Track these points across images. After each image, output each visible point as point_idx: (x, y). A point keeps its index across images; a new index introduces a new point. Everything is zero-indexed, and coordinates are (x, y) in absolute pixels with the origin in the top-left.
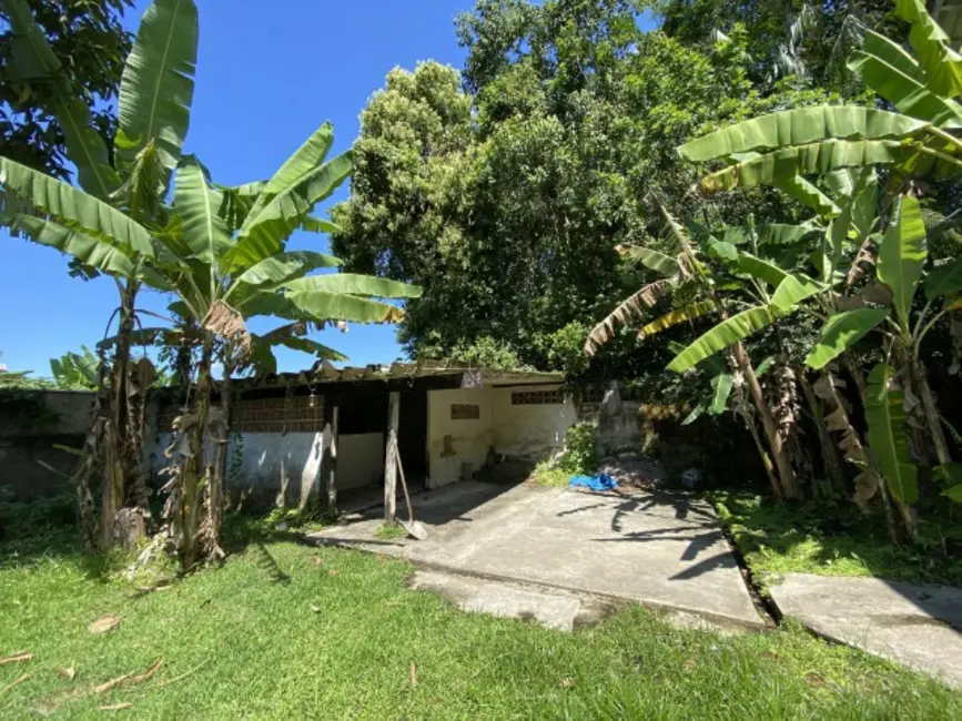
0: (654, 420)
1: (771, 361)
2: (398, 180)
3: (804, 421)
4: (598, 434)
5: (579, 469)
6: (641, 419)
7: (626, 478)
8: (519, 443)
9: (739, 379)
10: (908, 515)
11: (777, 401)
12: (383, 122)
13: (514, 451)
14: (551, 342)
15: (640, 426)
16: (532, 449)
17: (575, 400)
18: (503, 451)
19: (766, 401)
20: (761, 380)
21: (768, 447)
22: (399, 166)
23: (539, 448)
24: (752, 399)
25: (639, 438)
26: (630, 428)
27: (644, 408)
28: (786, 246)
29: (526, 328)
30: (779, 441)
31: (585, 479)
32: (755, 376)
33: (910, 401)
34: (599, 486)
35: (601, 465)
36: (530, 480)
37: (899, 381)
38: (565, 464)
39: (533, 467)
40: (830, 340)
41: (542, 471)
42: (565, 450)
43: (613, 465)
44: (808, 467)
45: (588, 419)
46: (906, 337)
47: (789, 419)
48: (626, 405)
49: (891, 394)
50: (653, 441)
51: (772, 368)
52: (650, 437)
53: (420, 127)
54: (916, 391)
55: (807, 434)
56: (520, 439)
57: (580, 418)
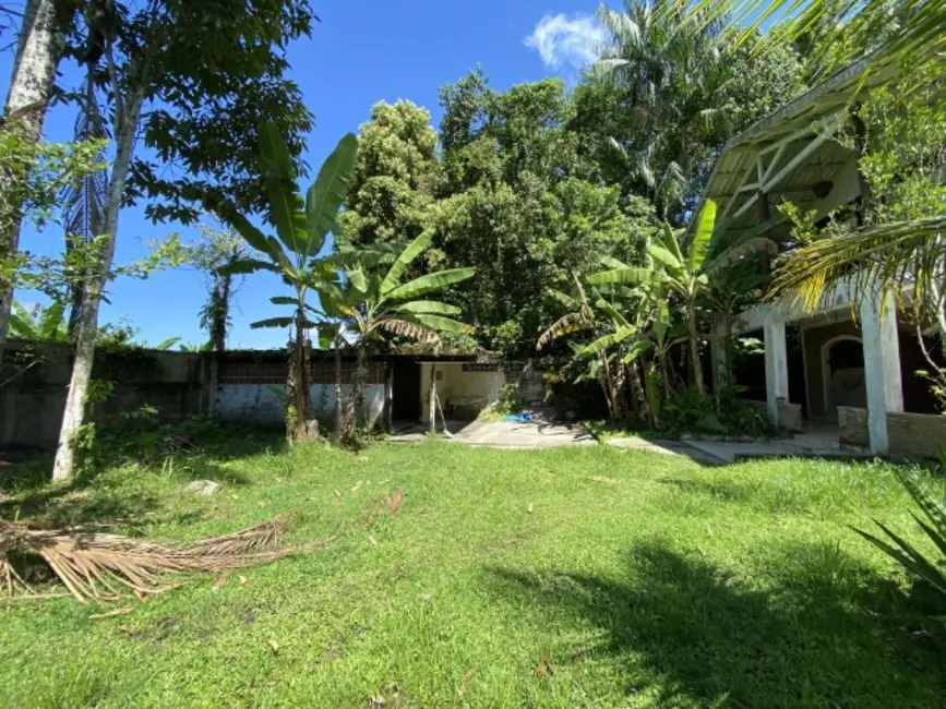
0: (551, 383)
1: (615, 355)
2: (403, 211)
3: (627, 384)
4: (518, 392)
5: (509, 412)
6: (544, 382)
7: (537, 416)
8: (465, 397)
9: (600, 363)
10: (656, 419)
11: (616, 374)
12: (381, 153)
13: (463, 402)
14: (495, 332)
15: (543, 386)
16: (475, 401)
17: (505, 371)
18: (455, 403)
19: (611, 374)
20: (610, 364)
21: (610, 397)
22: (403, 200)
23: (480, 400)
24: (604, 372)
25: (544, 394)
26: (538, 388)
27: (545, 376)
28: (628, 299)
29: (480, 321)
30: (614, 393)
31: (514, 417)
32: (607, 361)
33: (659, 376)
34: (523, 419)
35: (521, 409)
36: (479, 419)
37: (657, 368)
38: (500, 409)
39: (479, 411)
40: (632, 352)
41: (486, 413)
42: (498, 402)
43: (528, 409)
44: (626, 405)
45: (513, 382)
46: (660, 351)
47: (620, 383)
48: (536, 374)
49: (653, 373)
50: (551, 395)
51: (615, 358)
52: (549, 393)
53: (409, 161)
54: (662, 372)
55: (627, 391)
56: (467, 394)
57: (507, 381)
